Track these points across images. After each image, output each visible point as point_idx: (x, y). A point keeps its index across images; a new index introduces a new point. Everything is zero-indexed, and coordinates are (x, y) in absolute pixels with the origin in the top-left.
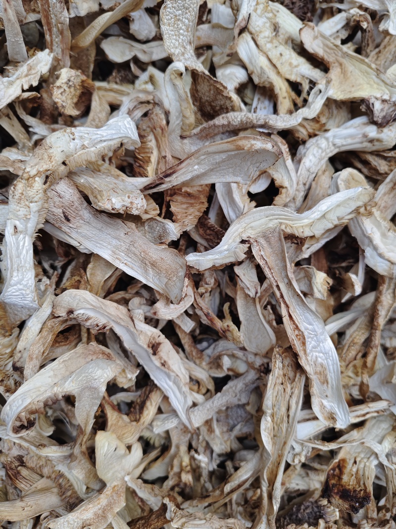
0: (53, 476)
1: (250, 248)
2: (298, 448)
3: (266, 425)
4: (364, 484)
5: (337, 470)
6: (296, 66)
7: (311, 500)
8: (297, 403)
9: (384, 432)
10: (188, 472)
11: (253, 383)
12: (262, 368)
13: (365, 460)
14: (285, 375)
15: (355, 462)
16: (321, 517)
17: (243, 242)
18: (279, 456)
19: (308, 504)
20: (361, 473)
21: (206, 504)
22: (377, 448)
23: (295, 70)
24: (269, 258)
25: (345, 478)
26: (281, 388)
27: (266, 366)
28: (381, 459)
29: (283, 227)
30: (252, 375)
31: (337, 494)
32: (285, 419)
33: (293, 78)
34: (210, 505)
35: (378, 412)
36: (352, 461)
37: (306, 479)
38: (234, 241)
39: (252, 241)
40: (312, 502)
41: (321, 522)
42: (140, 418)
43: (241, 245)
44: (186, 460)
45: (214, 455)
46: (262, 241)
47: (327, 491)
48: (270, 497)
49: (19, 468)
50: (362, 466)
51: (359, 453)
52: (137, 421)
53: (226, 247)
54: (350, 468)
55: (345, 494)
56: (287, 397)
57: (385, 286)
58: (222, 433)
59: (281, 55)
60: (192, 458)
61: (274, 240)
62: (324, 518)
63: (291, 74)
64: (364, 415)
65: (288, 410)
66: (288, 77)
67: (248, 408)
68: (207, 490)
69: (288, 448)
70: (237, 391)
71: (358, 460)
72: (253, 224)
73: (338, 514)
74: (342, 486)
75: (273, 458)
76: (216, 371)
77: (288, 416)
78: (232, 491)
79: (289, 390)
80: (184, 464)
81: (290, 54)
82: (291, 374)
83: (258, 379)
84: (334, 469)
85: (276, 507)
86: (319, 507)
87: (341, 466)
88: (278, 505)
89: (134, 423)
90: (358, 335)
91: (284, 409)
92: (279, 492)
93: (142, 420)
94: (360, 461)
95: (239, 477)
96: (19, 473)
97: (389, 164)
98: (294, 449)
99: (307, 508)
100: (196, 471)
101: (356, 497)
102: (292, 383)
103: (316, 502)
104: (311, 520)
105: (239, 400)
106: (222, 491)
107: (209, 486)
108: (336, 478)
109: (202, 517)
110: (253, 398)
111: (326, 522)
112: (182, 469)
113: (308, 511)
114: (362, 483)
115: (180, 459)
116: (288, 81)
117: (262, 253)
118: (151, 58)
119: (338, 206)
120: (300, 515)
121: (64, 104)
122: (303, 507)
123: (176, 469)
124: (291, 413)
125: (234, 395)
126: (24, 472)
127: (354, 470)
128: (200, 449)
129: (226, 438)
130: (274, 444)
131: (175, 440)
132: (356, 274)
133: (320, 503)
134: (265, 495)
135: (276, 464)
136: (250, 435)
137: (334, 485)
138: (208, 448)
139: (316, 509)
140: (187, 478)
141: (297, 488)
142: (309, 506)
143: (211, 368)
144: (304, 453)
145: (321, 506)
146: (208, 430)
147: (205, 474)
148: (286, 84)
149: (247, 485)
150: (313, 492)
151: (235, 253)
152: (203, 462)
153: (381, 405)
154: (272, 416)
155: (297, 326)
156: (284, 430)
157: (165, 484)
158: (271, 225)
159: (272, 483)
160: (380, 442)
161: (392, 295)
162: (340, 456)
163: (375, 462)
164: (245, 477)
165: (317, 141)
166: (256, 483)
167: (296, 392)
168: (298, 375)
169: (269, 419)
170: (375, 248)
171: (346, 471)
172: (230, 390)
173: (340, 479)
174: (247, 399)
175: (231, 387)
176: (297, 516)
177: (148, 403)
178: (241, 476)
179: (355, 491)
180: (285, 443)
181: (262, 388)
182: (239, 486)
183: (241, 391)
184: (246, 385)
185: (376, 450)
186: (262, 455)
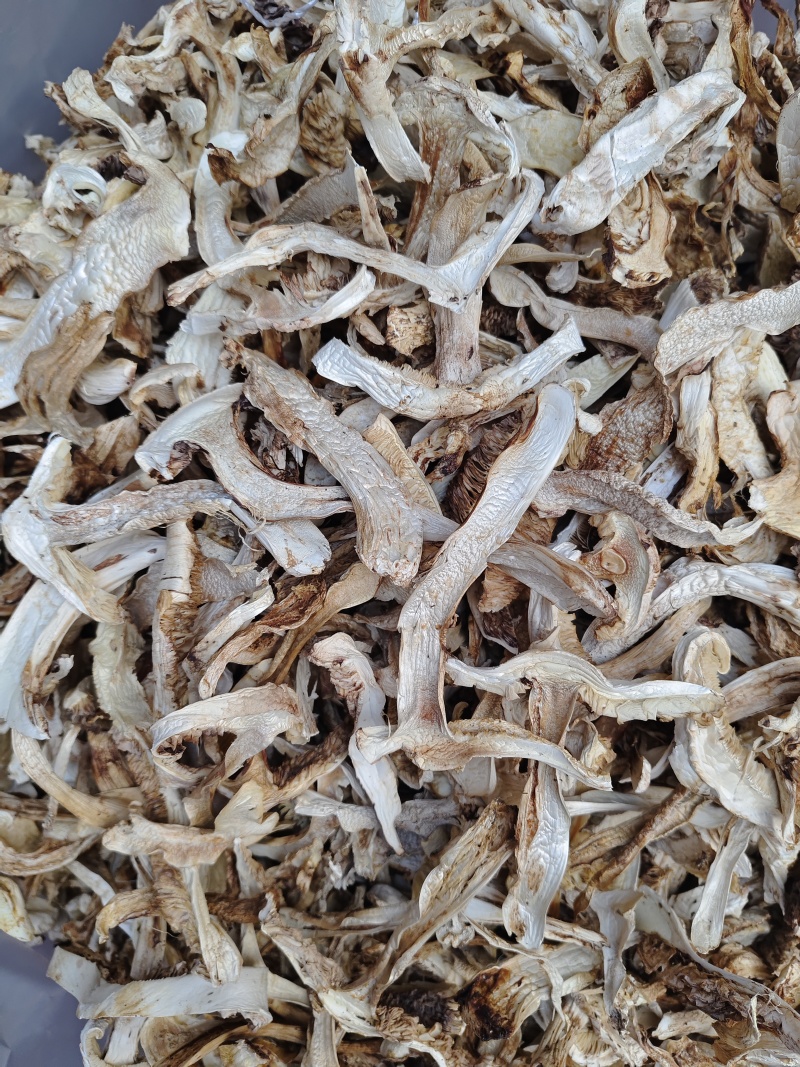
0: (151, 796)
1: (528, 692)
2: (457, 926)
3: (433, 880)
4: (514, 1014)
5: (492, 979)
6: (744, 451)
7: (440, 994)
8: (485, 877)
9: (578, 968)
10: (309, 875)
11: (446, 819)
12: (468, 809)
13: (534, 988)
14: (488, 837)
15: (519, 983)
16: (441, 1021)
17: (524, 681)
18: (430, 923)
19: (433, 996)
20: (518, 999)
21: (309, 924)
22: (556, 980)
23: (741, 455)
24: (545, 714)
25: (496, 994)
26: (475, 849)
27: (473, 808)
28: (553, 997)
29: (582, 691)
30: (449, 808)
31: (474, 1006)
32: (461, 886)
33: (730, 463)
34: (313, 928)
35: (584, 943)
36: (517, 979)
37: (448, 966)
38: (514, 673)
39: (535, 684)
40: (439, 997)
41: (437, 1027)
42: (285, 785)
43: (520, 684)
44: (315, 860)
45: (351, 872)
46: (548, 691)
47: (464, 996)
48: (393, 962)
49: (110, 764)
50: (526, 991)
51: (532, 975)
52: (281, 787)
53: (501, 674)
54: (508, 987)
55: (484, 1013)
56: (477, 864)
57: (682, 798)
58: (376, 853)
59: (735, 425)
60: (324, 862)
61: (562, 699)
62: (443, 1025)
63: (732, 458)
64: (565, 937)
65: (470, 878)
66: (725, 458)
67: (424, 844)
68: (318, 909)
69: (445, 920)
70: (421, 817)
71: (525, 982)
72: (547, 665)
73: (463, 1029)
74: (486, 1001)
75: (420, 922)
76: (409, 777)
77: (466, 886)
78: (350, 929)
79: (483, 857)
80: (310, 863)
81: (748, 431)
82: (497, 840)
83: (455, 817)
84: (488, 976)
85: (393, 978)
86: (445, 1009)
87: (498, 977)
88: (396, 978)
89: (276, 788)
90: (611, 836)
91: (465, 874)
92: (406, 962)
93: (286, 789)
94: (526, 985)
95: (368, 918)
96: (106, 769)
97: (790, 642)
98: (451, 925)
99: (428, 1000)
100: (317, 878)
101: (494, 1022)
102: (492, 850)
103: (445, 1000)
104: (426, 1018)
105: (418, 828)
106: (339, 922)
107: (324, 906)
108: (485, 988)
109: (299, 938)
110: (437, 835)
111: (443, 1030)
112: (303, 867)
113: (428, 1005)
114: (512, 1011)
115: (307, 854)
116: (722, 463)
117: (540, 705)
118: (549, 322)
119: (668, 699)
120: (415, 1004)
121: (396, 333)
122: (424, 996)
123: (295, 862)
124: (471, 884)
125: (414, 819)
126: (113, 771)
127: (514, 990)
128: (338, 857)
129: (377, 863)
130: (431, 906)
131: (313, 828)
132: (653, 764)
133: (449, 1005)
134: (388, 957)
135: (420, 930)
136: (409, 873)
137: (476, 994)
138: (349, 861)
139: (439, 1008)
140: (304, 881)
141: (431, 969)
142: (432, 1000)
143: (404, 769)
144: (461, 937)
145: (448, 1008)
146: (361, 841)
147: (327, 887)
148: (717, 468)
149: (372, 932)
150: (448, 986)
151: (507, 688)
152: (335, 875)
153: (592, 937)
154: (448, 874)
155: (535, 810)
156: (452, 897)
157: (271, 869)
158: (569, 678)
159: (403, 948)
160: (566, 978)
161: (688, 809)
162: (507, 964)
163: (545, 997)
164: (375, 922)
165: (707, 568)
166: (385, 936)
167: (491, 864)
168: (504, 846)
169: (441, 875)
170: (689, 752)
171: (503, 987)
172: (413, 810)
173: (489, 990)
174: (428, 832)
175: (416, 807)
176: (411, 1003)
177: (303, 774)
178: (372, 918)
179: (497, 1015)
180: (445, 913)
181: (454, 831)
182: (362, 928)
183: (425, 820)
184: (436, 817)
185: (553, 981)
186: (409, 909)
